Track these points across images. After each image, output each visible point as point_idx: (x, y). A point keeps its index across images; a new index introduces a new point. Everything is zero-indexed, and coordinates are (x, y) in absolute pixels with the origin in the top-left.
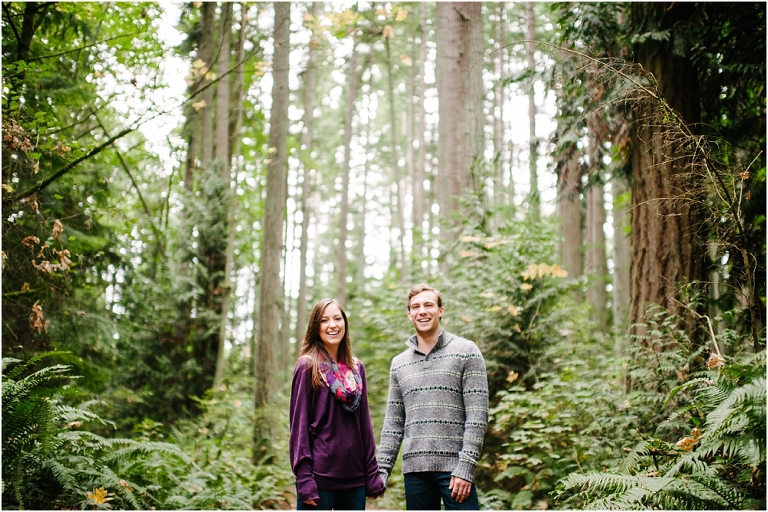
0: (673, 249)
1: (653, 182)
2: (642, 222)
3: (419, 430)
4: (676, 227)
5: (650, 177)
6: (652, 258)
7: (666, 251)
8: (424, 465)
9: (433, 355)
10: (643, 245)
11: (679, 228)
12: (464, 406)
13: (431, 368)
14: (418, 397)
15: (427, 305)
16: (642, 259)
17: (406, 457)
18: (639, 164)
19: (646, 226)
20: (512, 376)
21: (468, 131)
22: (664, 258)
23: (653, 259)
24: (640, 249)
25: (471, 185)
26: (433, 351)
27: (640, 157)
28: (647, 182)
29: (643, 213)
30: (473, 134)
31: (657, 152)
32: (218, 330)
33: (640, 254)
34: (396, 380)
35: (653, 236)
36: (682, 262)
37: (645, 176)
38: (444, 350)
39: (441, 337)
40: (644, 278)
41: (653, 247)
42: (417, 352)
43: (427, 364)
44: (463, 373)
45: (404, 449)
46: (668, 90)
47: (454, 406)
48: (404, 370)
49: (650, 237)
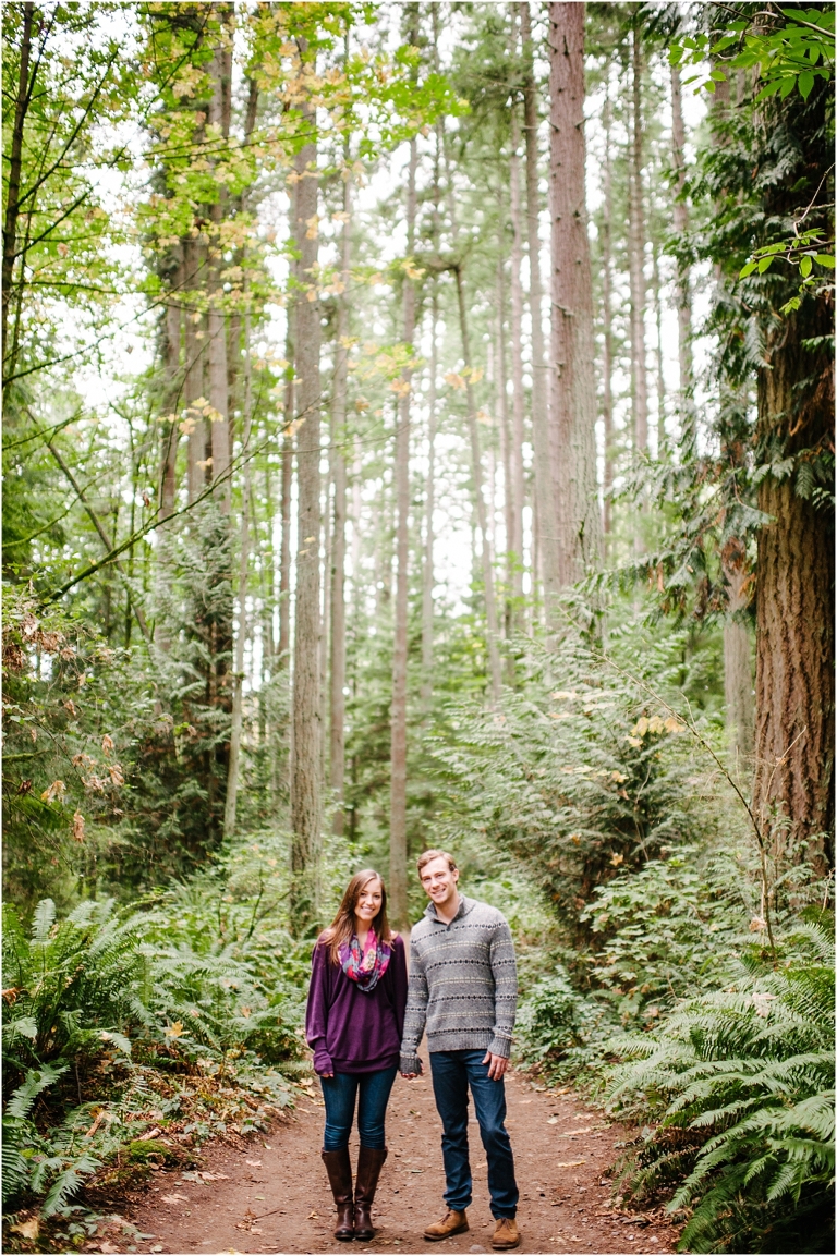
0: (801, 716)
1: (778, 633)
2: (766, 681)
3: (445, 1008)
4: (805, 690)
5: (775, 628)
6: (776, 725)
7: (792, 718)
8: (453, 1043)
9: (455, 925)
10: (766, 709)
11: (808, 691)
12: (493, 979)
13: (453, 939)
14: (442, 972)
15: (438, 875)
16: (766, 724)
17: (432, 1035)
18: (764, 611)
19: (770, 685)
20: (617, 858)
21: (574, 477)
22: (789, 726)
23: (777, 727)
24: (763, 712)
25: (579, 553)
26: (455, 920)
27: (764, 601)
28: (771, 633)
29: (767, 672)
30: (580, 482)
31: (784, 597)
32: (229, 736)
33: (764, 719)
34: (416, 953)
35: (778, 699)
36: (810, 730)
37: (769, 625)
38: (466, 919)
39: (462, 906)
40: (767, 749)
41: (778, 712)
42: (436, 922)
43: (449, 935)
44: (489, 944)
45: (429, 1028)
46: (796, 522)
47: (482, 979)
48: (424, 942)
49: (774, 700)
